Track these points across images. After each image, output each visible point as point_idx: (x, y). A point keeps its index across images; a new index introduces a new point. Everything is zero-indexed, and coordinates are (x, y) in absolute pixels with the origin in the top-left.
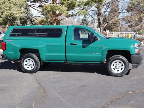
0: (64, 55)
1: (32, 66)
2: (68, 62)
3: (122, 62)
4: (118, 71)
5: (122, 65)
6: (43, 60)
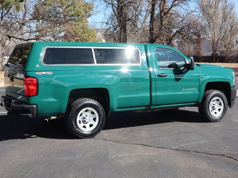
0: (149, 95)
1: (92, 122)
2: (152, 107)
3: (220, 99)
4: (215, 113)
5: (220, 104)
6: (112, 109)
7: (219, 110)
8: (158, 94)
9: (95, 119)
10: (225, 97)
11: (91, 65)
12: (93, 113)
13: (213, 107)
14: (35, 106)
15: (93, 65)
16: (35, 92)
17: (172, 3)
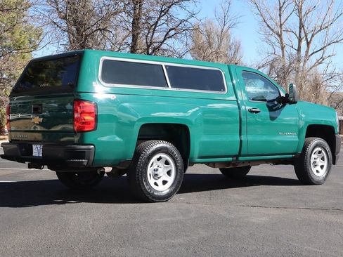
1: (165, 177)
2: (241, 158)
3: (323, 151)
4: (317, 171)
5: (323, 159)
6: (192, 158)
7: (322, 167)
8: (250, 138)
9: (169, 173)
10: (328, 149)
11: (164, 89)
12: (167, 163)
13: (315, 162)
14: (92, 147)
15: (167, 89)
16: (93, 125)
17: (165, 33)
